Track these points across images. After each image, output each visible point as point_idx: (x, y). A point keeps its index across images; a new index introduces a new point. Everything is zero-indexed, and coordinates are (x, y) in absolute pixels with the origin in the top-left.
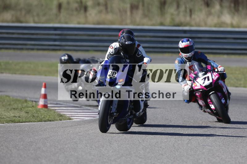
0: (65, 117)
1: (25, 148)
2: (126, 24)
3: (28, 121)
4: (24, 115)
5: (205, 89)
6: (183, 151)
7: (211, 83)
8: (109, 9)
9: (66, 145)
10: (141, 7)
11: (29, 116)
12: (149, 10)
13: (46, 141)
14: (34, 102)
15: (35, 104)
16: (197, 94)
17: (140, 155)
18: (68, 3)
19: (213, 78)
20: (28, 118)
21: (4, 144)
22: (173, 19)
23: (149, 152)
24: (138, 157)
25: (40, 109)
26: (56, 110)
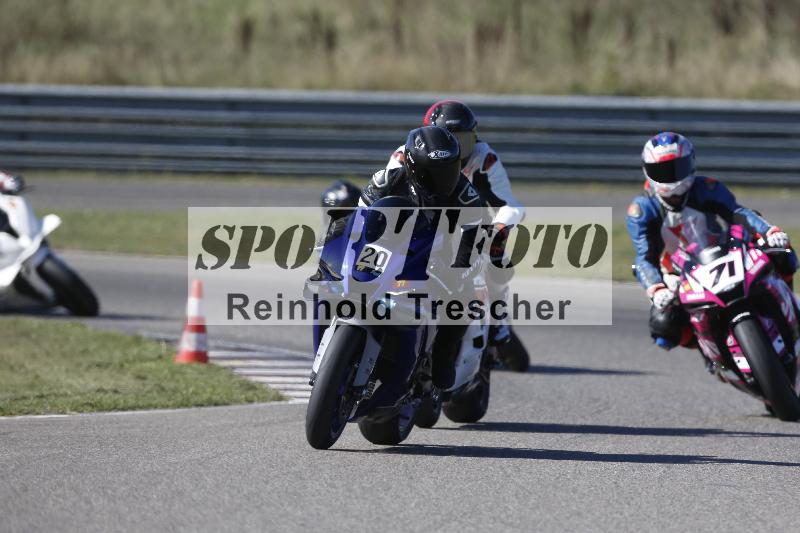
0: (265, 391)
1: (135, 494)
2: (463, 90)
3: (145, 404)
4: (131, 387)
5: (720, 303)
6: (648, 502)
7: (739, 286)
8: (407, 41)
9: (267, 483)
10: (509, 32)
11: (148, 388)
12: (536, 45)
13: (202, 471)
14: (163, 345)
15: (168, 350)
16: (694, 319)
17: (508, 517)
18: (275, 21)
19: (748, 267)
20: (143, 396)
21: (65, 480)
22: (613, 75)
23: (538, 507)
24: (503, 522)
25: (182, 366)
26: (233, 368)
